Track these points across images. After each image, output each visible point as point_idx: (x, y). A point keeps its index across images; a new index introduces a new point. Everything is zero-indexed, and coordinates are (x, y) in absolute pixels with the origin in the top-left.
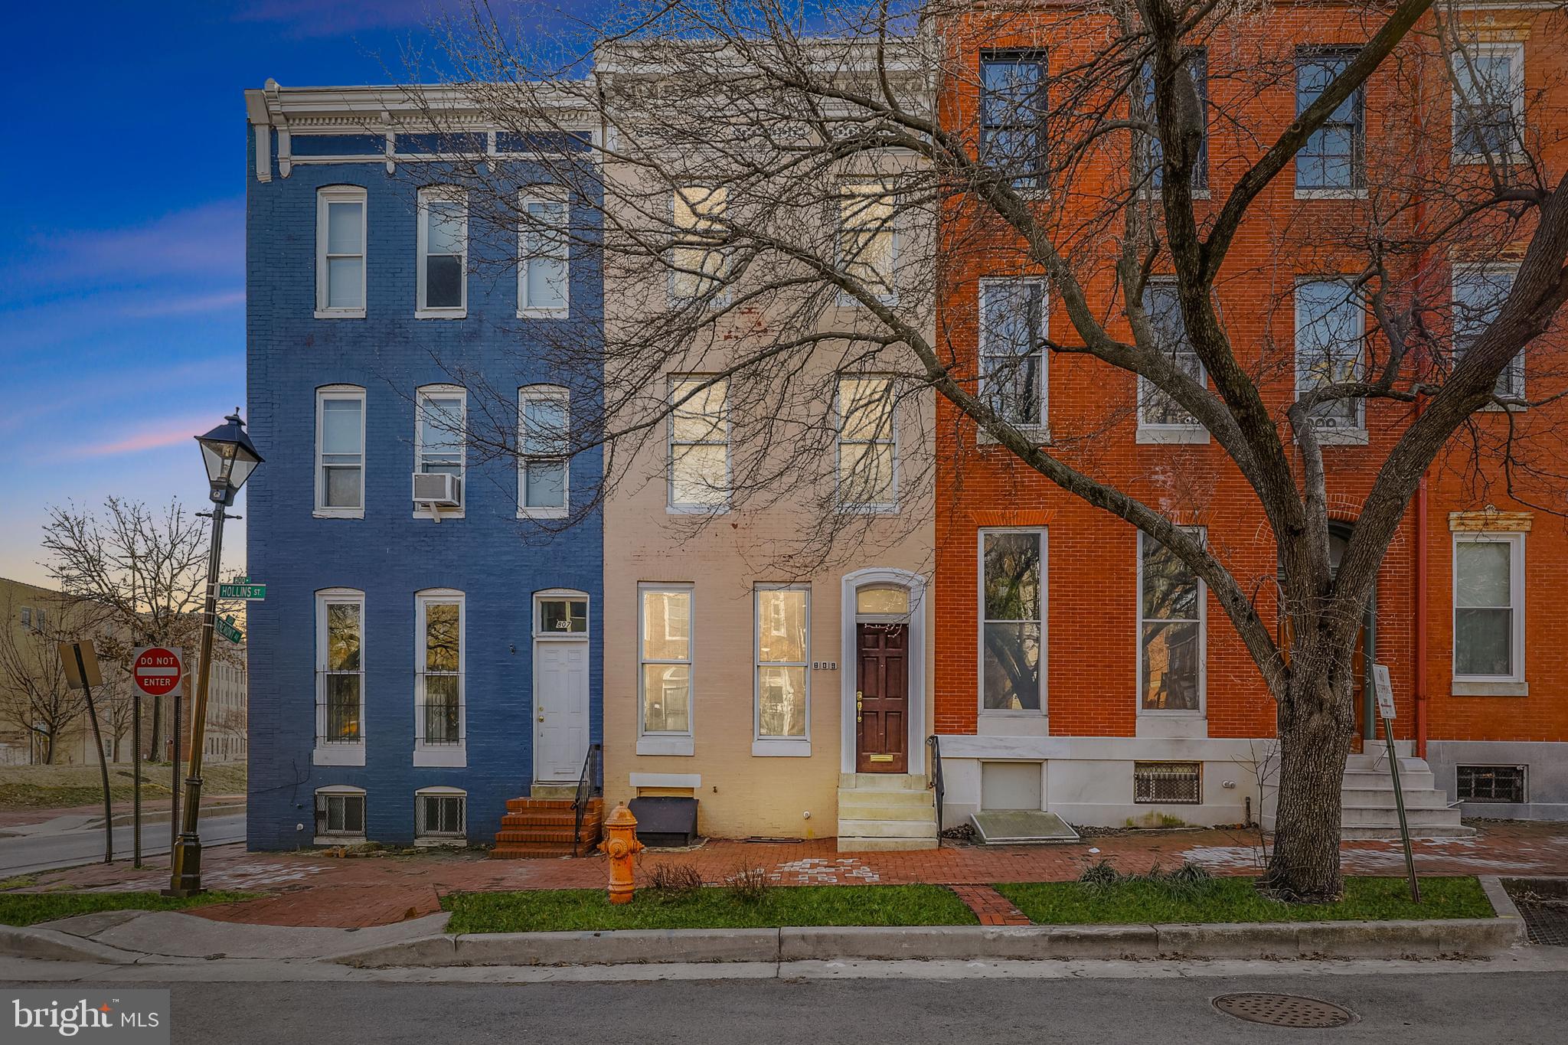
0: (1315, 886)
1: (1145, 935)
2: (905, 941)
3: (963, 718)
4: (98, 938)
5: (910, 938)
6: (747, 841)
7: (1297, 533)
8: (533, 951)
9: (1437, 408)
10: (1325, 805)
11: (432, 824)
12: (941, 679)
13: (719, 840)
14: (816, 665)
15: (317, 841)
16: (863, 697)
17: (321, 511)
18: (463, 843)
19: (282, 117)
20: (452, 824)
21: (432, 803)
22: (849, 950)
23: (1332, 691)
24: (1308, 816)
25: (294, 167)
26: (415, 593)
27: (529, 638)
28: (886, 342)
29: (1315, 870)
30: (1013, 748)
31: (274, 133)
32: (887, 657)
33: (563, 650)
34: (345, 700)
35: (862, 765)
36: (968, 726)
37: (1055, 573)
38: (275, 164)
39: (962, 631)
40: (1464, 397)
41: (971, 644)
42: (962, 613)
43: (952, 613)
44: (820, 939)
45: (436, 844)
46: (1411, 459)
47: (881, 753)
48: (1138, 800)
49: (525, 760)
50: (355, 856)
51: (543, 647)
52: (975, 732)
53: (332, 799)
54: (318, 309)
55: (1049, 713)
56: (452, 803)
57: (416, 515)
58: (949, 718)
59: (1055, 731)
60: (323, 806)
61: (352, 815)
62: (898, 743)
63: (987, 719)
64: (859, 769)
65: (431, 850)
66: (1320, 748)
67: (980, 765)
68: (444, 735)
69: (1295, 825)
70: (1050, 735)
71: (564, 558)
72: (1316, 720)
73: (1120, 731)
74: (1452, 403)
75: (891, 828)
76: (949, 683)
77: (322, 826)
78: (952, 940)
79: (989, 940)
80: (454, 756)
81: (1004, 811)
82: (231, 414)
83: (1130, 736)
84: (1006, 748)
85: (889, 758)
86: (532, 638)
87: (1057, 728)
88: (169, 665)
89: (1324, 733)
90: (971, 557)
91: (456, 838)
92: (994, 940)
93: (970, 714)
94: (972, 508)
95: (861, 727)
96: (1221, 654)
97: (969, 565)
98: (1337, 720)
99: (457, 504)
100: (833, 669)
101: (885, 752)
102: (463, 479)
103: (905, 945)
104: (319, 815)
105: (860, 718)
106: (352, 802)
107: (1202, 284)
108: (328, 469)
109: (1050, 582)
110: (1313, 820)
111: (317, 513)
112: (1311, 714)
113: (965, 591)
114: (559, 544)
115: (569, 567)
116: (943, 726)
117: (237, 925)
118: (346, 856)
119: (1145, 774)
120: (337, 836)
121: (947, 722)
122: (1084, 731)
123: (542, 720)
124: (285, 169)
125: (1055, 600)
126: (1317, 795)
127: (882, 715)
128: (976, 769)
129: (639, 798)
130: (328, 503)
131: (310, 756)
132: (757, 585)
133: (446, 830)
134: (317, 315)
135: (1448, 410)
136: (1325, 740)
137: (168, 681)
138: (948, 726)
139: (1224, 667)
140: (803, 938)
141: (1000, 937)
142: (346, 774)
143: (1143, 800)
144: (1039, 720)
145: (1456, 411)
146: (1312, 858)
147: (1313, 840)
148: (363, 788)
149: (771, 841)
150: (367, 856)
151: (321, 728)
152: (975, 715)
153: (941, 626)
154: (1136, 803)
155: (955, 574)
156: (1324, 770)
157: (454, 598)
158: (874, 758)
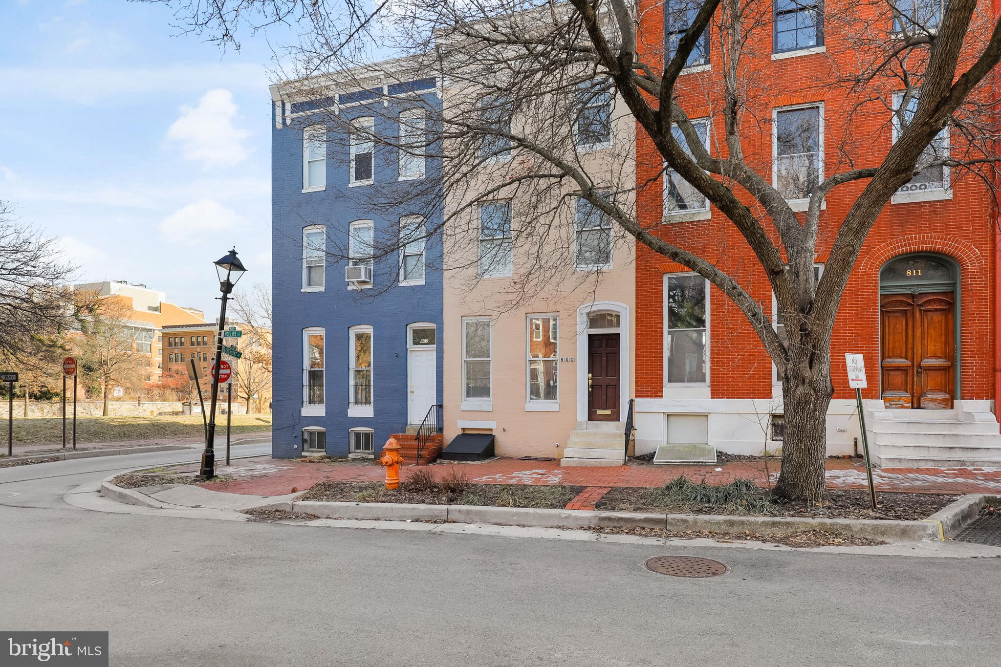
0: (802, 495)
1: (658, 519)
2: (515, 516)
3: (654, 388)
4: (152, 496)
5: (518, 514)
6: (522, 459)
7: (777, 273)
8: (327, 511)
9: (873, 186)
10: (809, 444)
11: (358, 447)
12: (639, 365)
13: (505, 458)
14: (562, 359)
15: (303, 454)
16: (592, 376)
17: (305, 289)
18: (372, 457)
19: (286, 96)
20: (367, 447)
21: (358, 435)
22: (484, 519)
23: (811, 371)
24: (797, 451)
25: (292, 120)
26: (349, 328)
27: (405, 349)
28: (561, 177)
29: (802, 485)
30: (686, 406)
31: (284, 104)
32: (607, 353)
33: (424, 354)
34: (317, 383)
35: (592, 416)
36: (657, 393)
37: (715, 299)
38: (284, 120)
39: (653, 336)
40: (891, 177)
41: (659, 344)
42: (653, 326)
43: (646, 326)
44: (468, 512)
45: (359, 457)
46: (857, 220)
47: (603, 409)
48: (774, 439)
49: (404, 412)
50: (314, 462)
51: (414, 354)
52: (661, 397)
53: (311, 433)
54: (304, 188)
55: (711, 385)
56: (367, 435)
57: (349, 288)
58: (645, 388)
59: (715, 395)
60: (306, 436)
61: (320, 440)
62: (614, 403)
63: (669, 389)
64: (590, 419)
65: (354, 460)
66: (803, 408)
67: (665, 417)
68: (364, 400)
69: (789, 456)
70: (712, 398)
71: (423, 306)
72: (800, 390)
73: (760, 395)
74: (882, 182)
75: (597, 453)
76: (645, 368)
77: (306, 446)
78: (541, 516)
79: (563, 518)
80: (367, 411)
81: (680, 444)
82: (231, 250)
83: (768, 398)
84: (682, 406)
85: (608, 412)
86: (407, 349)
87: (716, 393)
88: (226, 369)
89: (805, 398)
90: (659, 292)
91: (369, 454)
92: (566, 518)
93: (658, 386)
94: (659, 263)
95: (591, 395)
96: (835, 345)
97: (657, 297)
98: (814, 390)
99: (369, 281)
100: (572, 361)
101: (606, 409)
102: (372, 267)
103: (515, 518)
104: (304, 441)
105: (590, 389)
106: (321, 434)
107: (661, 135)
108: (310, 268)
109: (711, 304)
110: (800, 453)
111: (303, 290)
112: (797, 386)
113: (655, 313)
114: (420, 299)
115: (425, 310)
116: (641, 393)
117: (218, 492)
118: (310, 462)
119: (780, 422)
120: (313, 452)
121: (643, 391)
122: (735, 395)
123: (413, 392)
124: (288, 122)
125: (715, 315)
126: (803, 438)
127: (604, 387)
128: (662, 419)
129: (463, 435)
130: (309, 284)
131: (300, 411)
132: (528, 315)
133: (365, 450)
134: (303, 191)
135: (880, 187)
136: (807, 402)
137: (226, 376)
138: (644, 394)
139: (837, 353)
140: (460, 511)
141: (569, 516)
142: (316, 420)
143: (778, 439)
144: (704, 389)
145: (886, 187)
146: (800, 477)
147: (801, 467)
148: (324, 427)
149: (536, 459)
150: (319, 462)
151: (306, 398)
152: (661, 386)
153: (639, 334)
154: (773, 440)
155: (648, 302)
156: (807, 422)
157: (367, 329)
158: (600, 412)
